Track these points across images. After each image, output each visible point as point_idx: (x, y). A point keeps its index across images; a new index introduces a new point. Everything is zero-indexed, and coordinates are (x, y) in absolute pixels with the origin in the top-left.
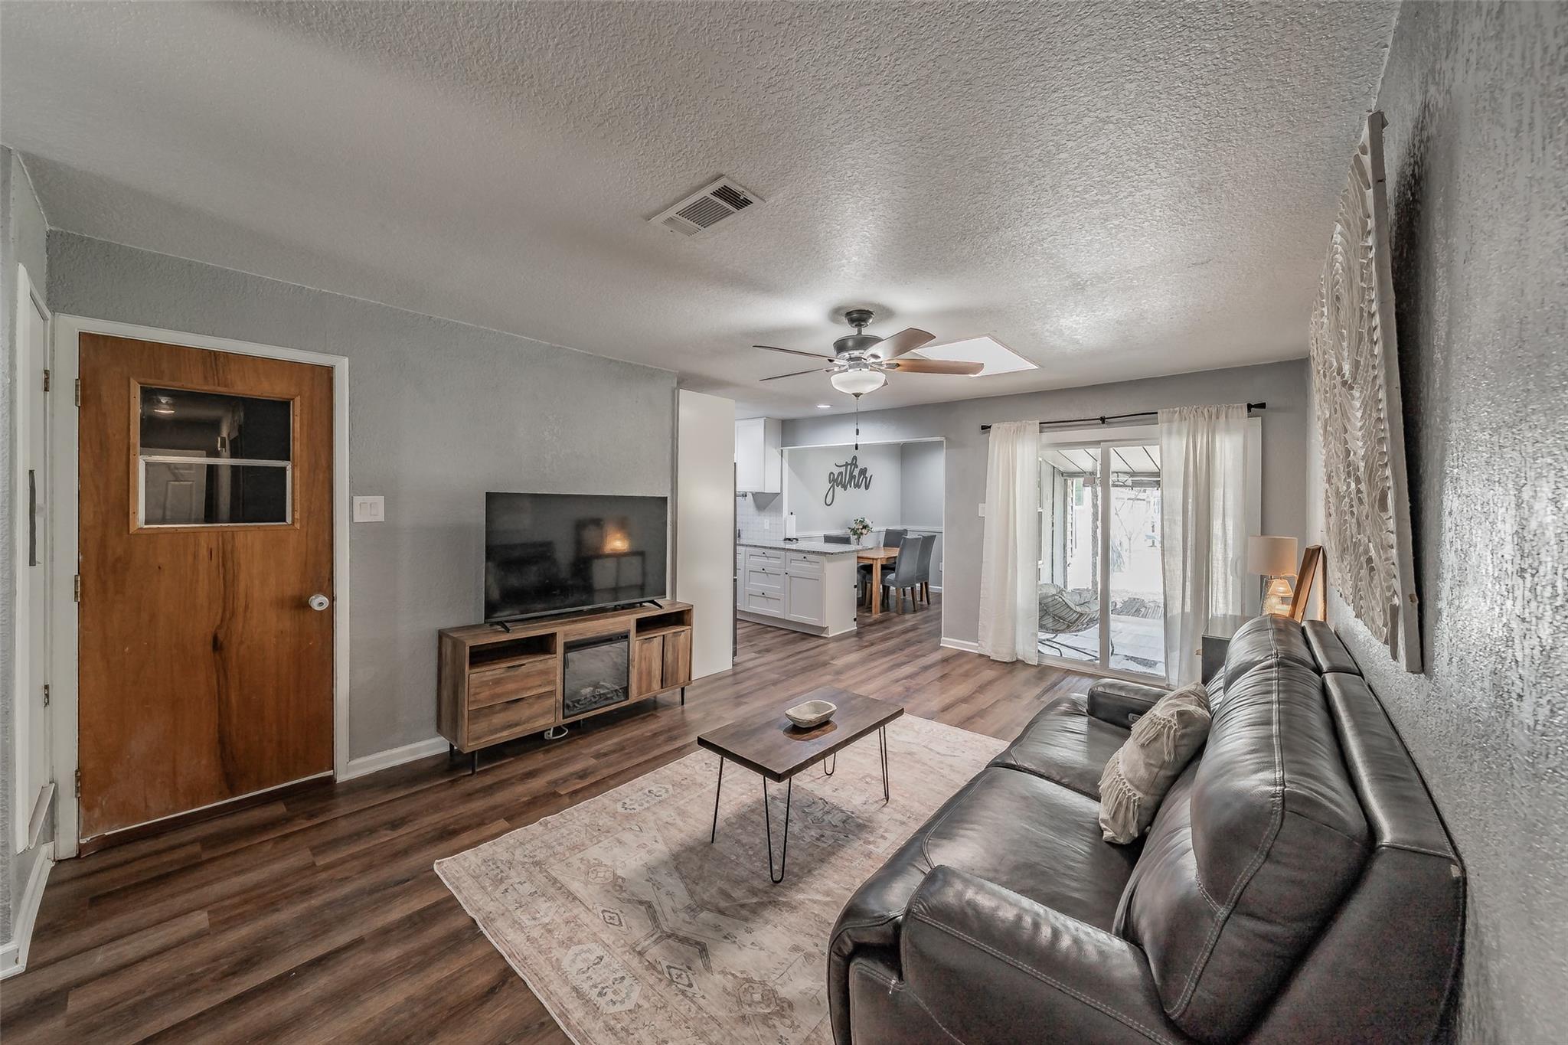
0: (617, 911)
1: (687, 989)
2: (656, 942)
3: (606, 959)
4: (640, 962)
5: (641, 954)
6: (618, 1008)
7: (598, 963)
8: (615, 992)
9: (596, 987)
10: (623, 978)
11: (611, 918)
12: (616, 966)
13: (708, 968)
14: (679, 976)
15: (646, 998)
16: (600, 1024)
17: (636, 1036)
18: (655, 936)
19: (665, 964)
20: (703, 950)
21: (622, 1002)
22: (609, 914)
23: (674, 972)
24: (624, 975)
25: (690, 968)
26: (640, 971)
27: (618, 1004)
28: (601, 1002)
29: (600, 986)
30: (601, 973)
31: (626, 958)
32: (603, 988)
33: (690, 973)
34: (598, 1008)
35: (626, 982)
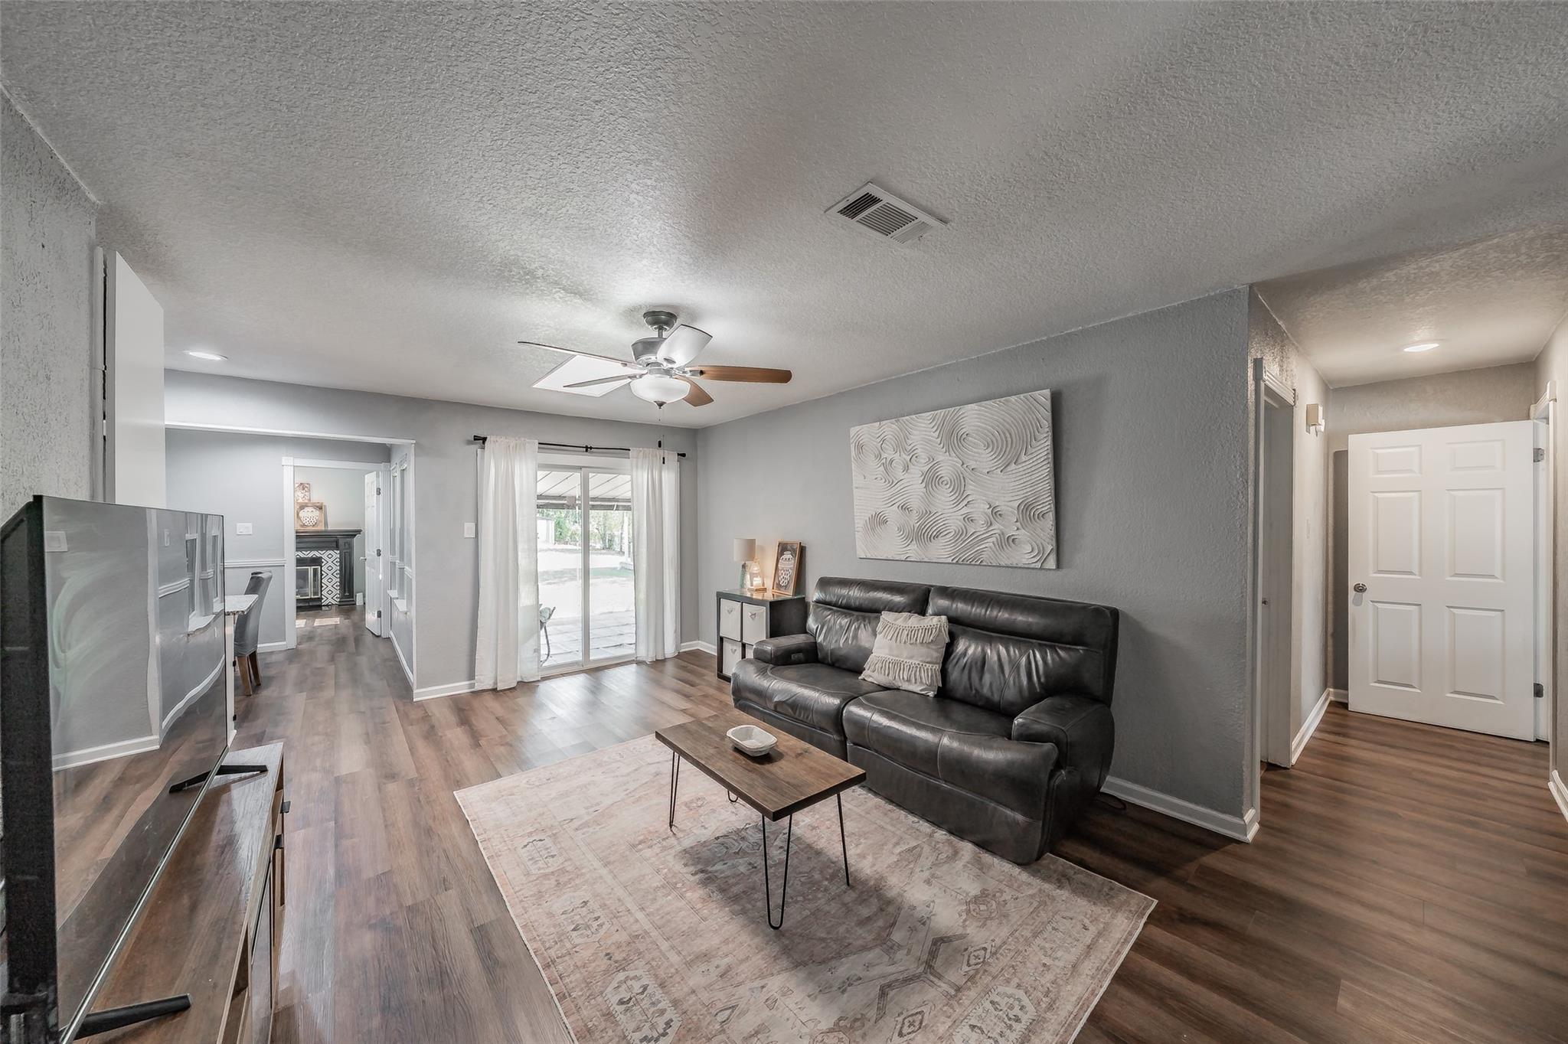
0: (900, 1019)
1: (989, 951)
2: (940, 977)
3: (973, 1022)
4: (969, 989)
5: (958, 989)
6: (1026, 1001)
7: (980, 1028)
8: (1011, 1008)
9: (1011, 1025)
10: (992, 1002)
11: (911, 1024)
12: (981, 1010)
13: (963, 937)
14: (977, 957)
15: (1008, 981)
16: (1049, 1015)
17: (1048, 985)
18: (932, 978)
19: (965, 968)
20: (940, 941)
21: (1019, 1000)
22: (906, 1027)
23: (973, 961)
24: (988, 1001)
25: (966, 949)
26: (980, 988)
27: (1023, 1003)
28: (1026, 1019)
29: (1008, 1022)
30: (992, 1024)
31: (967, 1002)
32: (1010, 1019)
33: (970, 949)
34: (1034, 1020)
35: (997, 999)
